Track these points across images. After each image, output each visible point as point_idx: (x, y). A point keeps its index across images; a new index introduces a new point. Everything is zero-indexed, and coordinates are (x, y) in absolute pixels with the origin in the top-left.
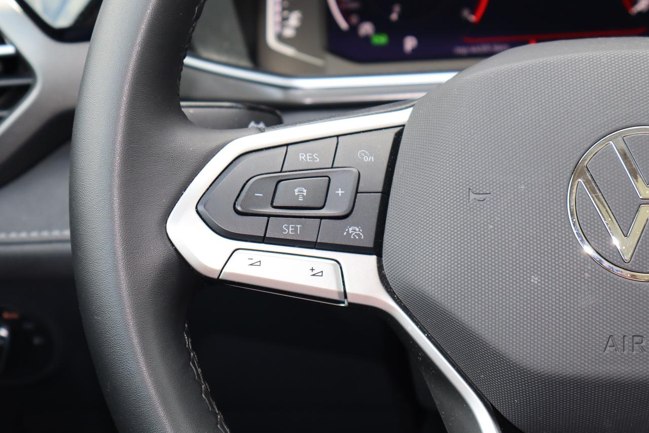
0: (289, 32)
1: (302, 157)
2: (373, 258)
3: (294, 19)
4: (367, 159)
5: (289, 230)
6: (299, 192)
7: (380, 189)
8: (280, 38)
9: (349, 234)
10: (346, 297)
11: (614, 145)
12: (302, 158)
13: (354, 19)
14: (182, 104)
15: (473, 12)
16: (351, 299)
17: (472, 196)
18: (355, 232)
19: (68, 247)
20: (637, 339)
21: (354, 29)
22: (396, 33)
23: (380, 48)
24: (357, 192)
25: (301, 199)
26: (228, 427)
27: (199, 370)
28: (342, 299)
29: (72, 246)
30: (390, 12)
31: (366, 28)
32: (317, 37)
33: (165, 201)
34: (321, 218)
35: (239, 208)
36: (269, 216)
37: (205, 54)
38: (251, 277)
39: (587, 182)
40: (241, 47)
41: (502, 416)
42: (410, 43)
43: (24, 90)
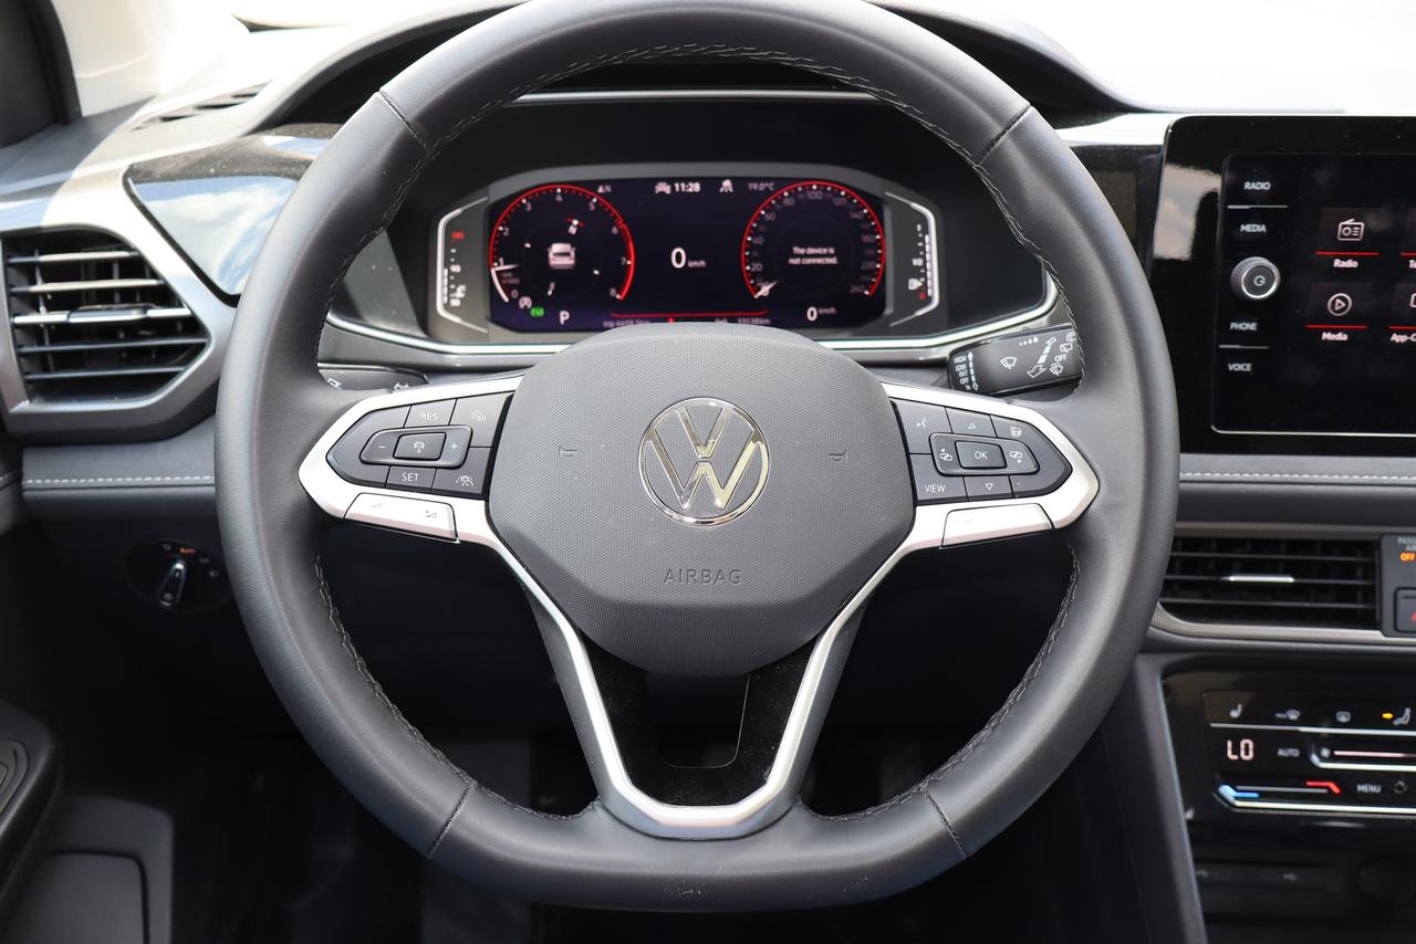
0: (455, 303)
1: (423, 415)
2: (482, 503)
3: (460, 291)
4: (479, 419)
5: (408, 477)
6: (418, 446)
7: (490, 445)
8: (447, 307)
9: (460, 483)
10: (457, 536)
11: (679, 411)
12: (422, 417)
13: (515, 293)
14: (319, 365)
15: (619, 292)
16: (461, 537)
17: (562, 452)
18: (466, 480)
19: (213, 489)
20: (690, 573)
21: (514, 302)
22: (552, 307)
23: (537, 319)
24: (469, 446)
25: (419, 451)
26: (354, 645)
27: (330, 597)
28: (454, 537)
29: (216, 489)
30: (548, 289)
31: (526, 302)
32: (483, 308)
33: (298, 451)
34: (437, 468)
35: (364, 459)
36: (391, 465)
37: (371, 322)
38: (374, 518)
39: (655, 443)
40: (411, 315)
41: (587, 637)
42: (564, 316)
43: (200, 348)
